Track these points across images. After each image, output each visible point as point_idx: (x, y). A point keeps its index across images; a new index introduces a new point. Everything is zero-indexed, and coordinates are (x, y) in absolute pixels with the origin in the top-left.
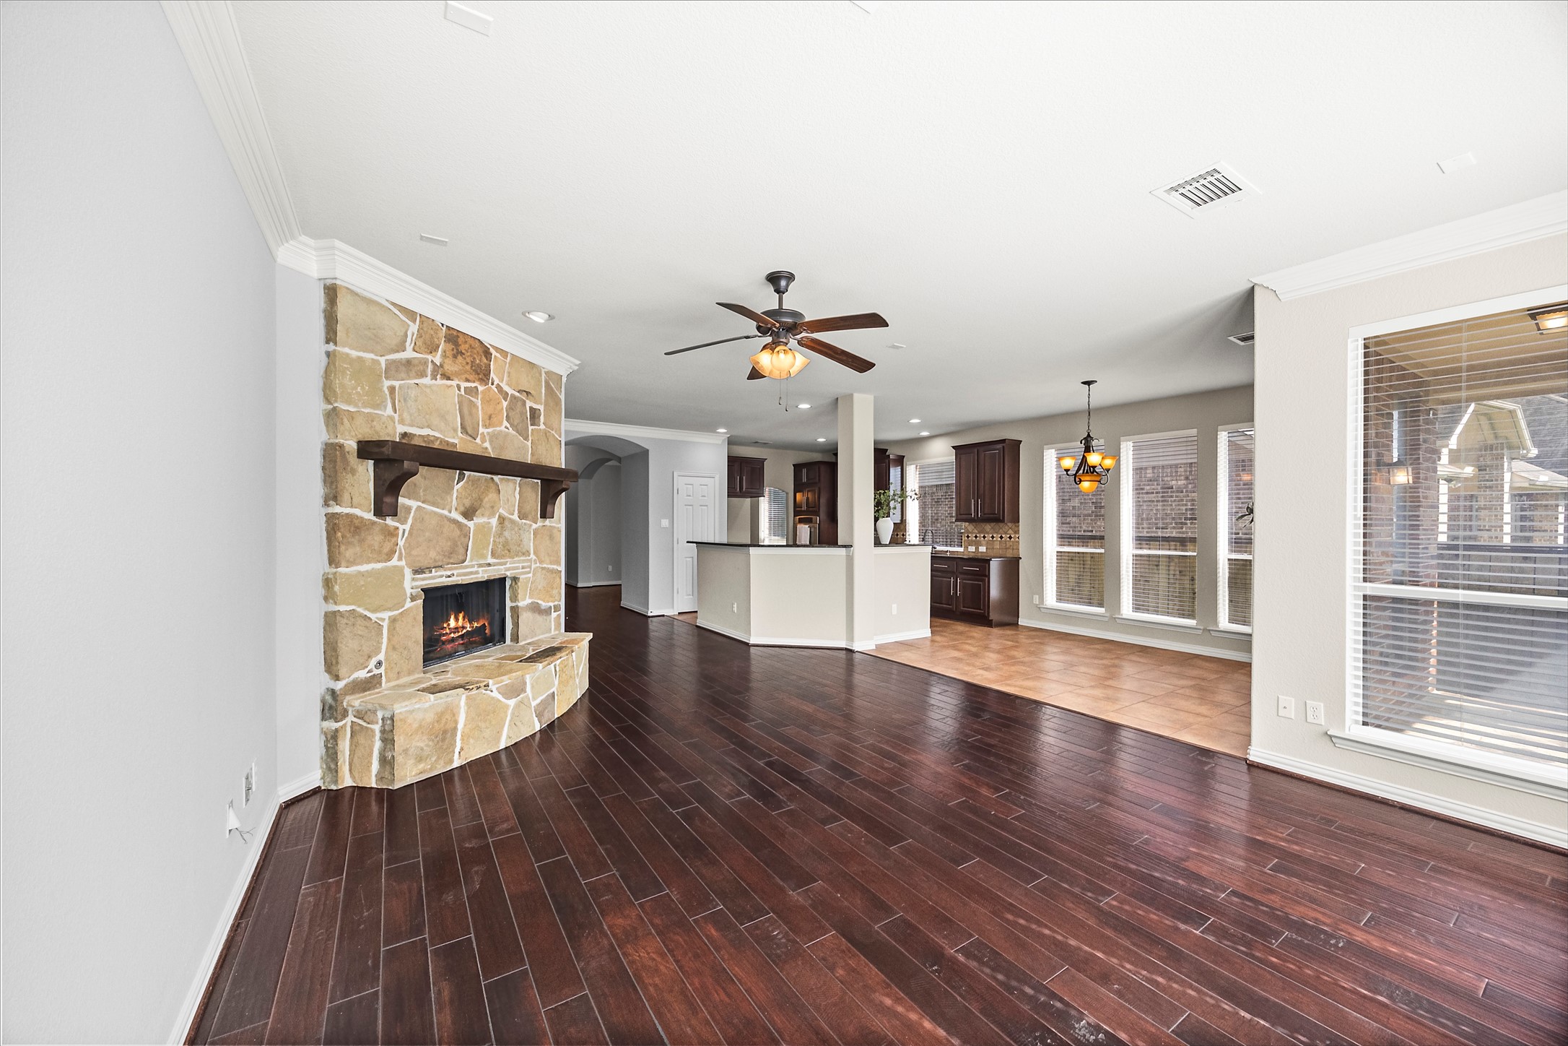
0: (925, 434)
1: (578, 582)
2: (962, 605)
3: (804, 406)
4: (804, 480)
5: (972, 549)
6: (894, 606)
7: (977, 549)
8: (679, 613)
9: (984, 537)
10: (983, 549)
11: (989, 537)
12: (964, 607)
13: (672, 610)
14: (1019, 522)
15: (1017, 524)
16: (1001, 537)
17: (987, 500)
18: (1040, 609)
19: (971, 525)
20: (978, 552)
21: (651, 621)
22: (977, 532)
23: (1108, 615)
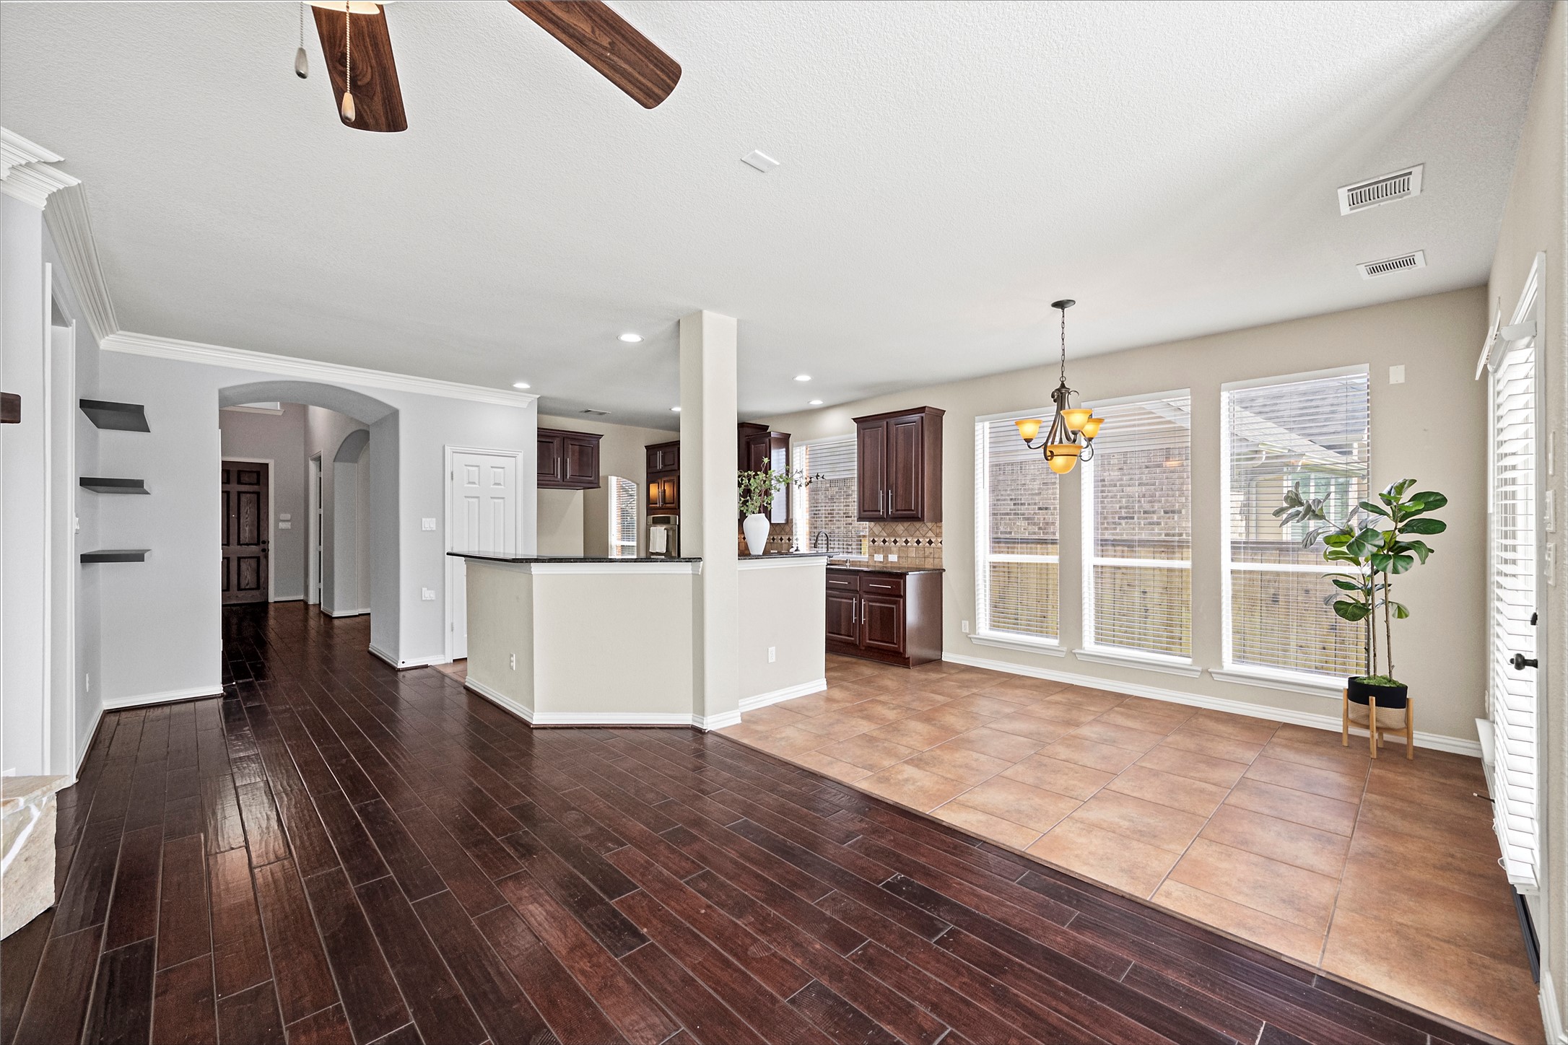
0: (817, 403)
1: (333, 610)
2: (867, 638)
3: (631, 338)
4: (660, 466)
5: (879, 558)
6: (772, 649)
7: (886, 557)
8: (454, 660)
9: (895, 542)
10: (893, 558)
11: (901, 542)
12: (870, 640)
13: (441, 657)
14: (941, 521)
15: (938, 524)
16: (918, 542)
17: (900, 491)
18: (970, 640)
19: (877, 525)
20: (888, 562)
21: (404, 676)
22: (885, 535)
23: (1065, 649)
